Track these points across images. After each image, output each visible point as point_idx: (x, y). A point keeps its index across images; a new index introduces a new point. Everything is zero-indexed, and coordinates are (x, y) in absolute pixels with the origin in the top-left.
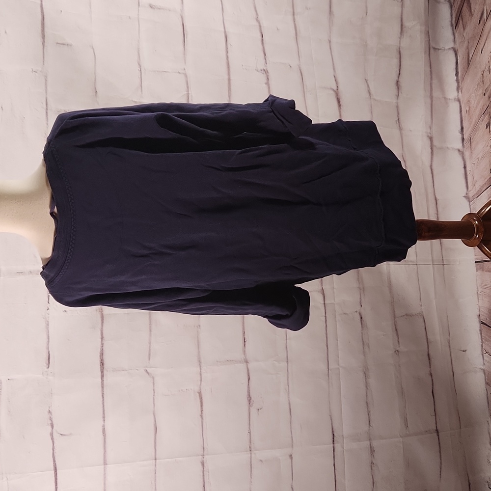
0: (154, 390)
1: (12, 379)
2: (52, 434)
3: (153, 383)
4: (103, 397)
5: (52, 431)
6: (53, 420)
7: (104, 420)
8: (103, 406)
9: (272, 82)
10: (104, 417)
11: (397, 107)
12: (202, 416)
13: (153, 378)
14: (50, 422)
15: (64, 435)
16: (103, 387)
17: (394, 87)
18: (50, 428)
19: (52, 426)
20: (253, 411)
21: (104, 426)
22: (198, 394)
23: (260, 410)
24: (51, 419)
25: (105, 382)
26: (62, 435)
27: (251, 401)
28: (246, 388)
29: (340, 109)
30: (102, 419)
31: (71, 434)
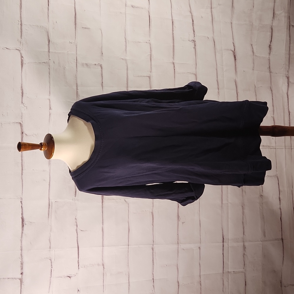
0: (128, 210)
1: (57, 202)
2: (77, 230)
3: (128, 207)
4: (103, 213)
5: (77, 228)
6: (77, 223)
7: (103, 224)
8: (103, 217)
9: (197, 47)
10: (103, 223)
11: (269, 60)
12: (153, 225)
13: (128, 204)
14: (76, 224)
15: (83, 231)
16: (102, 208)
17: (268, 49)
18: (76, 227)
19: (77, 226)
20: (180, 223)
21: (103, 227)
22: (151, 213)
23: (184, 223)
24: (76, 223)
25: (104, 205)
26: (81, 230)
27: (179, 218)
28: (177, 211)
29: (236, 61)
30: (102, 224)
31: (86, 230)
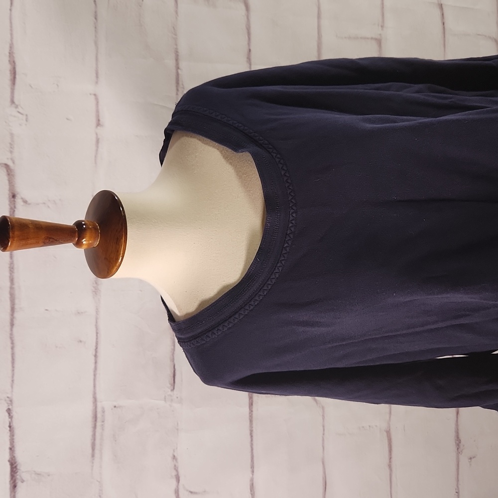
0: (323, 426)
1: (120, 407)
2: (177, 492)
3: (323, 416)
4: (252, 436)
5: (178, 486)
6: (180, 470)
7: (253, 472)
8: (252, 450)
10: (252, 467)
12: (390, 466)
13: (323, 408)
14: (174, 473)
15: (195, 493)
16: (251, 421)
18: (174, 482)
19: (178, 479)
20: (464, 459)
21: (252, 480)
22: (385, 434)
23: (473, 460)
24: (176, 468)
25: (254, 413)
26: (191, 492)
27: (461, 445)
28: (453, 426)
30: (250, 470)
31: (205, 491)
